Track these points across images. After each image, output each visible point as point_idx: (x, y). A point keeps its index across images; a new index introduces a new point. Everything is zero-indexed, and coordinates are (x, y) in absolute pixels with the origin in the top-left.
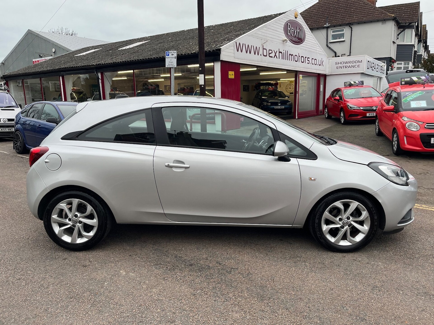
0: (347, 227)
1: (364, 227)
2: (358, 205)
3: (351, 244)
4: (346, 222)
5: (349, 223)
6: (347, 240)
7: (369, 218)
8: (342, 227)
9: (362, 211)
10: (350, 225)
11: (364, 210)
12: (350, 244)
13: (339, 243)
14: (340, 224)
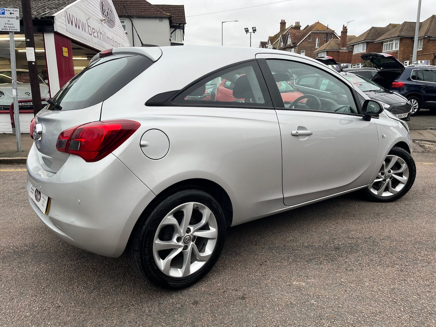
0: (389, 179)
1: (404, 178)
2: (398, 158)
3: (393, 194)
4: (388, 175)
5: (390, 176)
6: (389, 191)
7: (408, 169)
8: (385, 180)
9: (401, 164)
10: (391, 177)
11: (403, 163)
12: (391, 194)
13: (382, 194)
14: (382, 178)
